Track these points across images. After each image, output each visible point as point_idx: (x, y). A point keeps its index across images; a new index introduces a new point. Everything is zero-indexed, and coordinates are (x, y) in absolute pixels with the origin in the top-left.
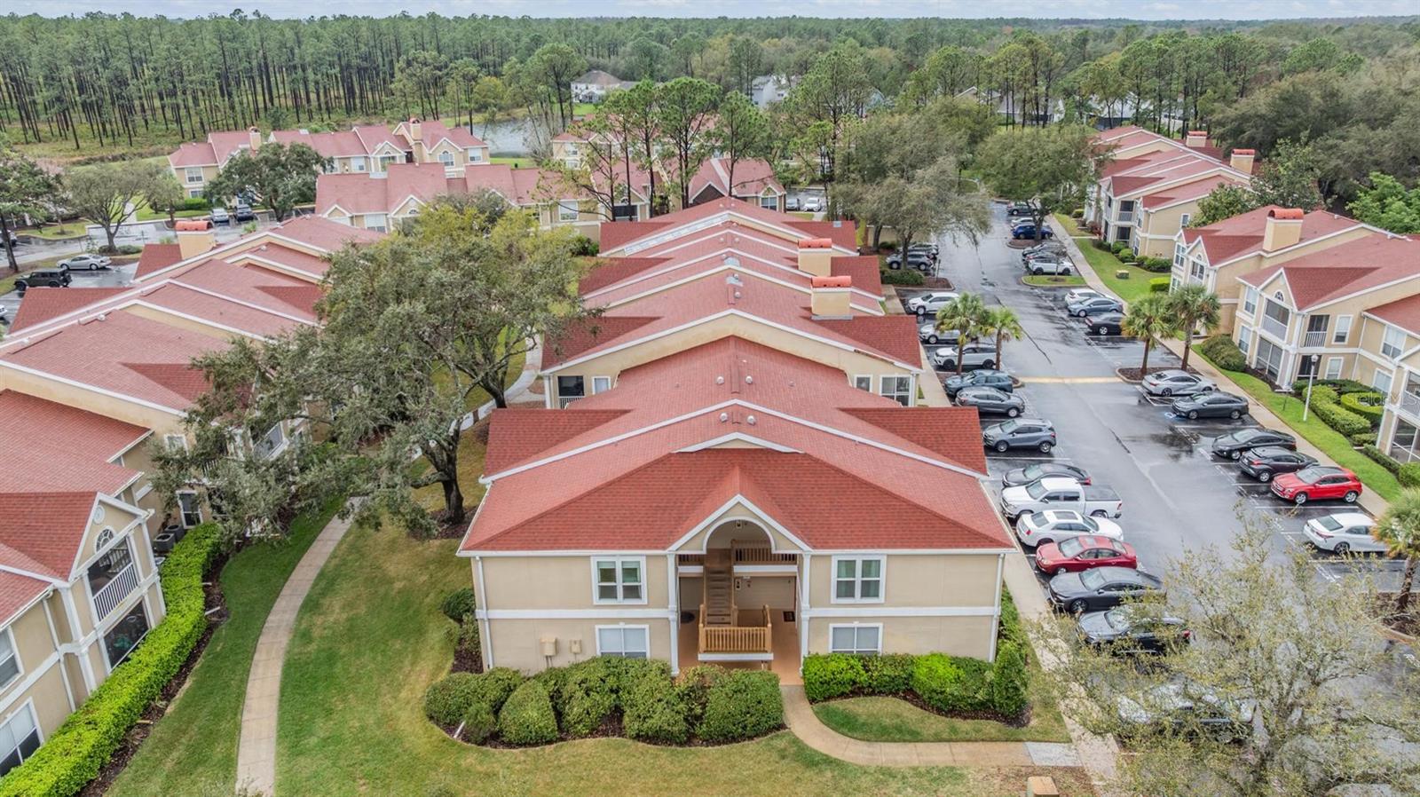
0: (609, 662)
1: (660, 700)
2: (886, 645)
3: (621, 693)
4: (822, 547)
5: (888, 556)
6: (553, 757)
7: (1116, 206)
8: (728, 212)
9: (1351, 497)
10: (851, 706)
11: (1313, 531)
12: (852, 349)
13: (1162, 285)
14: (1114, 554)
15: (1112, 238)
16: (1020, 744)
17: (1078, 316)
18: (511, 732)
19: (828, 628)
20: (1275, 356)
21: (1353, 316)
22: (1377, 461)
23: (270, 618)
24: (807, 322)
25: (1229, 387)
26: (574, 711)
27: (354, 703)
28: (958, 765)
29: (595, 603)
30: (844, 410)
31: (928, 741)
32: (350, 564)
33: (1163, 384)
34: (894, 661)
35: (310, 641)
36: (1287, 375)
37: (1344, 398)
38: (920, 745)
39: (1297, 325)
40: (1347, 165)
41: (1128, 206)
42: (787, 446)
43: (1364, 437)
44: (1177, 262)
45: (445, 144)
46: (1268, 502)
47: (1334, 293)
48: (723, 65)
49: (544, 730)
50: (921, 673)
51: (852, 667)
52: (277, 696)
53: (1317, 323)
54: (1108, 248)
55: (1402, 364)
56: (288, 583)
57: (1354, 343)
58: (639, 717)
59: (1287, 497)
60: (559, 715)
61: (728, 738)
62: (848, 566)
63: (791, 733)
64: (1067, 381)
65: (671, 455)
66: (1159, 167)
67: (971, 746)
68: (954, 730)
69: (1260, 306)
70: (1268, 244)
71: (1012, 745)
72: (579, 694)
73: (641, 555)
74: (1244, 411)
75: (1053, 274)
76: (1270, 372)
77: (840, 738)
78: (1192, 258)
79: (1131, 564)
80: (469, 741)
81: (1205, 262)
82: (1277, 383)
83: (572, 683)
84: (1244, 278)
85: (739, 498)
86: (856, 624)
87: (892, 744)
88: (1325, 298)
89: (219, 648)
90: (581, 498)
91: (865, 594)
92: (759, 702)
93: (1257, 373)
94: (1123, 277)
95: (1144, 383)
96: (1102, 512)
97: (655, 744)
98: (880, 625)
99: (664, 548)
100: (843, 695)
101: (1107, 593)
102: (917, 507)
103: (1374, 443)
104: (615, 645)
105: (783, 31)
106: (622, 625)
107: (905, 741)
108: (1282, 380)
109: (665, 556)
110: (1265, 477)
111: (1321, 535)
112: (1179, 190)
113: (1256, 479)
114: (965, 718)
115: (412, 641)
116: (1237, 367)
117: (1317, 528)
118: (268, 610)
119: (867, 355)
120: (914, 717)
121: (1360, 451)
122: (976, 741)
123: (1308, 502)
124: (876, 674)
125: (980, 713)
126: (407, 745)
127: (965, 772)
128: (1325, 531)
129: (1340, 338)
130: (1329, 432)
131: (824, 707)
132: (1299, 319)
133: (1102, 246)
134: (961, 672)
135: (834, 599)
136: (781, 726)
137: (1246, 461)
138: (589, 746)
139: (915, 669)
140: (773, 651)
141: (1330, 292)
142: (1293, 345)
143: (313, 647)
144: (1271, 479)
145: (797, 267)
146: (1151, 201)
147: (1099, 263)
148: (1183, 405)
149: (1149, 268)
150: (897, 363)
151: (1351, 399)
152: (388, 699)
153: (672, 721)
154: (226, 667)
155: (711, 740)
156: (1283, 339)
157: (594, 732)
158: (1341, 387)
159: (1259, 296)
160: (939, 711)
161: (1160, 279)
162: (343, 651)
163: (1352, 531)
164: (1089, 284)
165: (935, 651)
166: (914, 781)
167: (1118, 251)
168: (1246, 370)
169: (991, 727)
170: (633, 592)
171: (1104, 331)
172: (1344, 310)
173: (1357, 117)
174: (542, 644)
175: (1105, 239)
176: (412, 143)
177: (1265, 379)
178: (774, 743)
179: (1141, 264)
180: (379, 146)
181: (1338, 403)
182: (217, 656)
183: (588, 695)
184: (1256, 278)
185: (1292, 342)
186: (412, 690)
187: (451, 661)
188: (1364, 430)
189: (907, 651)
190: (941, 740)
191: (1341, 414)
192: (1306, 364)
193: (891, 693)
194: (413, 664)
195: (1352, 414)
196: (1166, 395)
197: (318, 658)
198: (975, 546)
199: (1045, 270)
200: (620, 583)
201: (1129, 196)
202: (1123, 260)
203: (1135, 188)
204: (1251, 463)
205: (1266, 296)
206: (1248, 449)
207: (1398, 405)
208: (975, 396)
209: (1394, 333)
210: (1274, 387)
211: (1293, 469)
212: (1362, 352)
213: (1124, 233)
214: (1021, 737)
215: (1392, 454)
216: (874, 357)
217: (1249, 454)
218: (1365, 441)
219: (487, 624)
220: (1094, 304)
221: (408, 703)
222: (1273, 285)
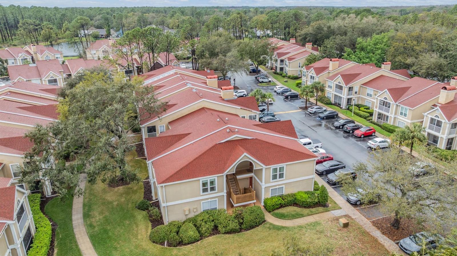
0: (207, 212)
1: (229, 220)
2: (286, 192)
3: (215, 221)
4: (268, 165)
5: (286, 165)
6: (202, 245)
7: (279, 61)
8: (175, 69)
9: (373, 134)
10: (281, 211)
11: (370, 144)
12: (240, 108)
13: (299, 83)
14: (328, 157)
15: (278, 71)
16: (329, 212)
17: (280, 94)
18: (186, 240)
19: (270, 189)
20: (339, 99)
21: (358, 87)
22: (374, 124)
23: (73, 223)
24: (223, 101)
25: (330, 110)
26: (203, 229)
27: (123, 244)
28: (317, 221)
29: (201, 194)
30: (255, 125)
31: (306, 216)
32: (93, 200)
33: (314, 110)
34: (289, 195)
35: (94, 227)
36: (344, 104)
37: (361, 109)
38: (305, 218)
39: (345, 90)
40: (338, 46)
41: (282, 61)
42: (250, 137)
43: (369, 118)
44: (303, 76)
45: (47, 53)
46: (353, 138)
47: (353, 81)
48: (135, 23)
49: (196, 237)
50: (298, 197)
51: (279, 200)
52: (92, 248)
53: (350, 89)
54: (278, 74)
55: (378, 98)
56: (73, 210)
57: (359, 94)
58: (224, 227)
59: (359, 136)
60: (199, 232)
61: (252, 227)
62: (275, 170)
63: (268, 222)
64: (287, 112)
65: (216, 144)
66: (287, 49)
67: (317, 215)
68: (311, 212)
69: (333, 86)
70: (331, 69)
71: (328, 213)
72: (203, 224)
73: (215, 177)
74: (337, 115)
75: (267, 82)
76: (338, 104)
77: (282, 220)
78: (310, 74)
79: (332, 159)
80: (171, 247)
81: (315, 75)
82: (341, 107)
83: (199, 221)
84: (327, 78)
85: (245, 154)
86: (277, 187)
87: (297, 219)
88: (351, 82)
89: (60, 237)
90: (192, 162)
91: (280, 178)
92: (258, 215)
93: (335, 104)
94: (286, 81)
95: (308, 110)
96: (317, 147)
97: (231, 234)
98: (284, 186)
99: (223, 173)
100: (278, 209)
101: (331, 168)
102: (291, 150)
103: (372, 119)
104: (207, 207)
105: (147, 11)
106: (210, 200)
107: (300, 217)
108: (343, 106)
109: (223, 175)
110: (351, 132)
111: (373, 145)
112: (297, 55)
113: (349, 133)
114: (312, 208)
115: (132, 220)
116: (329, 103)
117: (371, 143)
118: (71, 220)
119: (244, 109)
120: (299, 210)
121: (369, 122)
122: (318, 213)
123: (364, 137)
124: (286, 200)
125: (316, 206)
126: (150, 253)
127: (320, 222)
128: (374, 144)
129: (356, 93)
130: (360, 118)
131: (274, 213)
132: (346, 88)
133: (276, 73)
134: (309, 195)
135: (271, 181)
136: (265, 221)
137: (346, 128)
138: (211, 239)
139: (297, 197)
140: (256, 199)
141: (352, 80)
142: (345, 96)
143: (96, 229)
144: (353, 132)
145: (207, 85)
146: (290, 59)
147: (277, 78)
148: (322, 115)
149: (292, 79)
150: (253, 111)
151: (362, 109)
152: (134, 240)
153: (236, 226)
154: (67, 242)
155: (247, 229)
156: (342, 94)
157: (211, 235)
158: (358, 106)
159: (333, 83)
160: (305, 207)
161: (298, 81)
162: (109, 228)
163: (380, 142)
164: (278, 84)
165: (299, 191)
166: (309, 227)
167: (282, 74)
168: (332, 104)
169: (321, 209)
170: (213, 189)
171: (289, 97)
172: (356, 85)
173: (337, 33)
174: (184, 211)
175: (276, 71)
176: (32, 53)
177: (338, 106)
178: (265, 226)
179: (289, 77)
180: (20, 55)
181: (359, 110)
182: (61, 239)
183: (206, 223)
184: (332, 78)
185: (344, 95)
186: (142, 235)
187: (150, 224)
188: (368, 117)
189: (291, 192)
190: (309, 215)
191: (362, 113)
192: (349, 100)
193: (290, 205)
194: (137, 227)
195: (364, 113)
196: (315, 113)
197: (101, 232)
198: (309, 158)
199: (264, 82)
200: (209, 186)
201: (283, 58)
202: (284, 77)
203: (283, 56)
204: (347, 128)
205: (335, 83)
206: (345, 125)
207: (378, 108)
208: (267, 119)
209: (370, 90)
210: (341, 108)
211: (358, 129)
212: (361, 96)
213: (282, 69)
214: (329, 210)
215: (377, 122)
216: (247, 110)
217: (346, 126)
218: (370, 119)
219: (166, 208)
220: (284, 90)
221: (142, 239)
222: (337, 80)
